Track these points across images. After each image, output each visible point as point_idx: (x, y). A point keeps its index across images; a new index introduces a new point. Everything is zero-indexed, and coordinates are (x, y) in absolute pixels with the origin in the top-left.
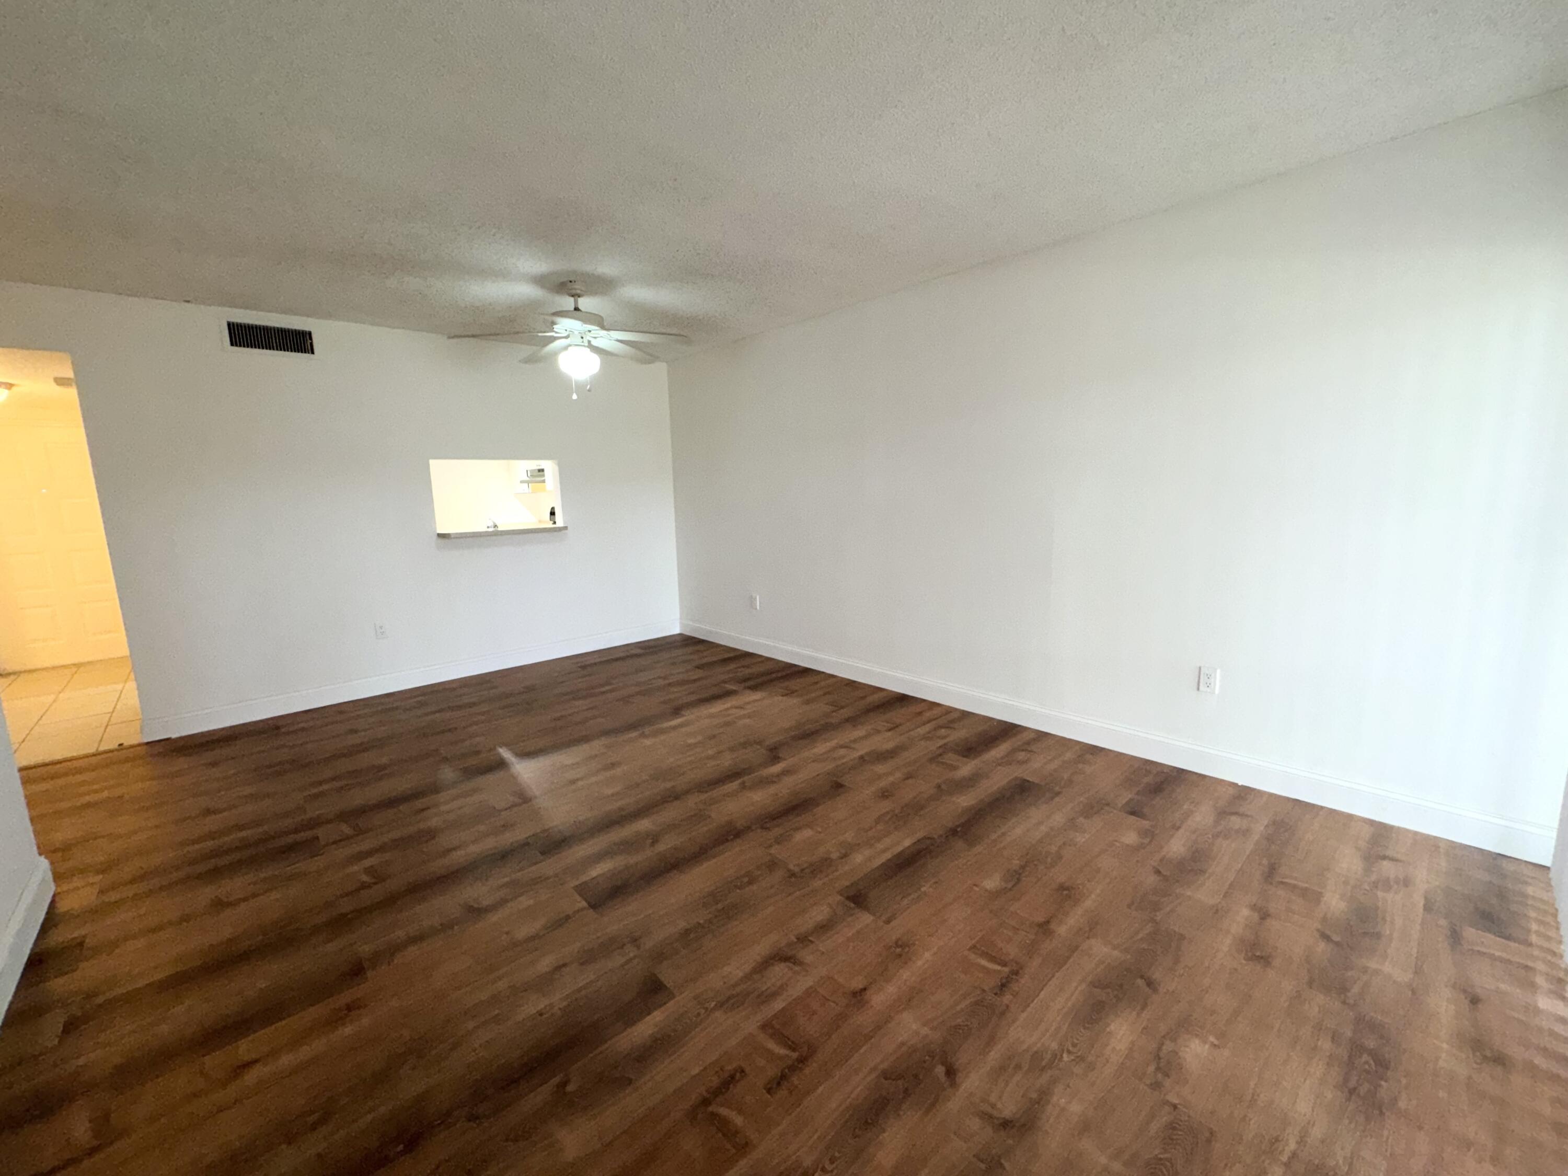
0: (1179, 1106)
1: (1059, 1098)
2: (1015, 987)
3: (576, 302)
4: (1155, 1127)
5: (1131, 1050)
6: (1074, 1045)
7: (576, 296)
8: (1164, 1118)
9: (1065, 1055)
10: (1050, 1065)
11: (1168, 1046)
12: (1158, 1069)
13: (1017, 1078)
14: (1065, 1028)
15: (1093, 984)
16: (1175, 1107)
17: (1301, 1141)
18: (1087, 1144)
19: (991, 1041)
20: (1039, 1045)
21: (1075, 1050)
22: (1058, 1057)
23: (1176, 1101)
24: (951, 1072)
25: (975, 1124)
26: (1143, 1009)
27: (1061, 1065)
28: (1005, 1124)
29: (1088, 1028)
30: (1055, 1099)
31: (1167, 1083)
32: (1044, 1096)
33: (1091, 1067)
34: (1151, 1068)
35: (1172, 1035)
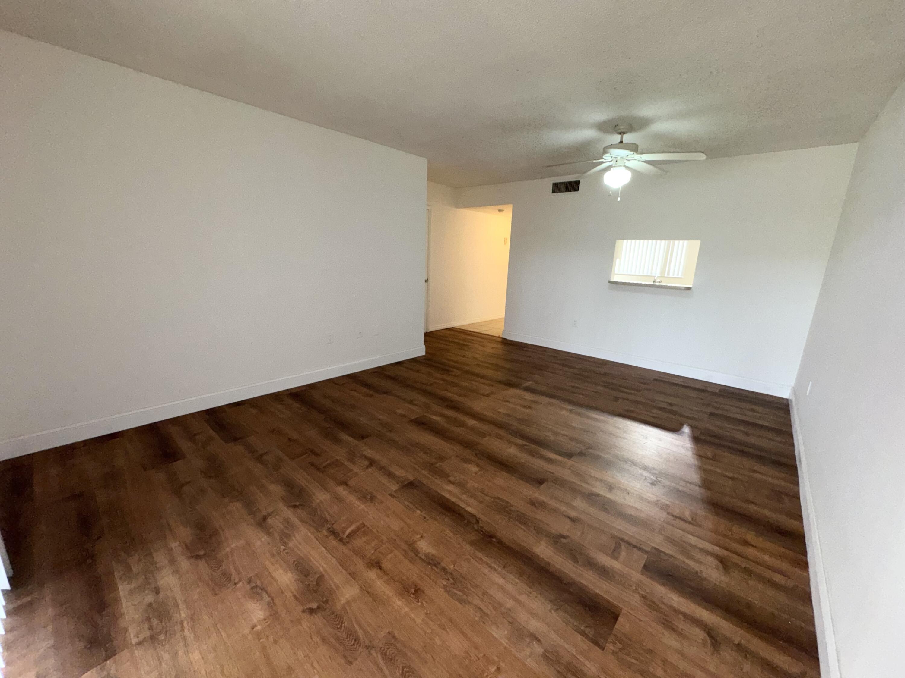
0: (235, 586)
1: (265, 538)
2: (331, 537)
3: (622, 138)
4: (233, 572)
5: (272, 577)
6: (287, 553)
7: (622, 133)
8: (235, 577)
9: (284, 547)
10: (281, 539)
11: (266, 598)
12: (257, 586)
13: (282, 526)
14: (298, 552)
15: (322, 576)
16: (235, 584)
17: (184, 639)
18: (242, 542)
19: (302, 521)
20: (294, 538)
21: (284, 552)
22: (285, 544)
23: (238, 586)
24: (295, 507)
25: (270, 510)
26: (295, 596)
27: (279, 544)
28: (265, 519)
29: (294, 563)
30: (266, 537)
31: (248, 587)
32: (269, 534)
33: (273, 555)
34: (259, 583)
35: (271, 605)
